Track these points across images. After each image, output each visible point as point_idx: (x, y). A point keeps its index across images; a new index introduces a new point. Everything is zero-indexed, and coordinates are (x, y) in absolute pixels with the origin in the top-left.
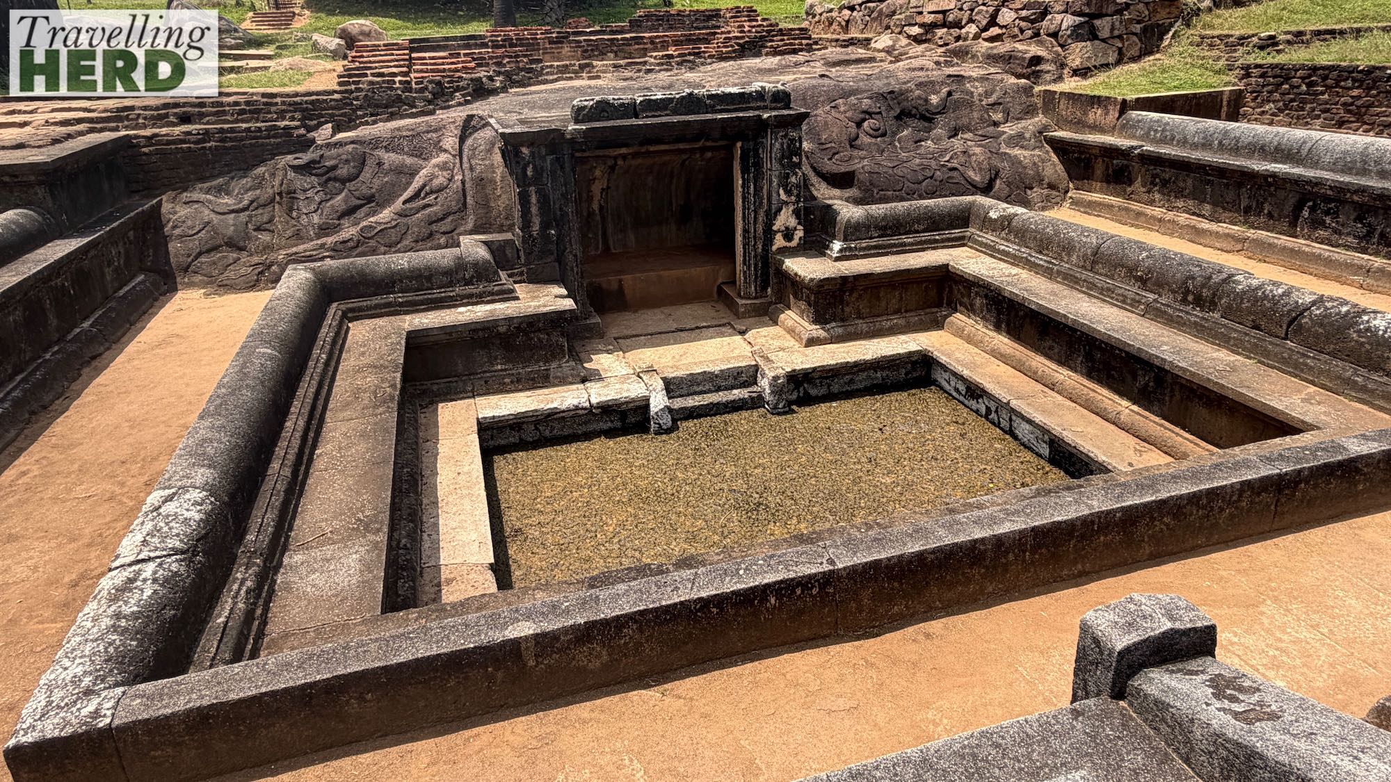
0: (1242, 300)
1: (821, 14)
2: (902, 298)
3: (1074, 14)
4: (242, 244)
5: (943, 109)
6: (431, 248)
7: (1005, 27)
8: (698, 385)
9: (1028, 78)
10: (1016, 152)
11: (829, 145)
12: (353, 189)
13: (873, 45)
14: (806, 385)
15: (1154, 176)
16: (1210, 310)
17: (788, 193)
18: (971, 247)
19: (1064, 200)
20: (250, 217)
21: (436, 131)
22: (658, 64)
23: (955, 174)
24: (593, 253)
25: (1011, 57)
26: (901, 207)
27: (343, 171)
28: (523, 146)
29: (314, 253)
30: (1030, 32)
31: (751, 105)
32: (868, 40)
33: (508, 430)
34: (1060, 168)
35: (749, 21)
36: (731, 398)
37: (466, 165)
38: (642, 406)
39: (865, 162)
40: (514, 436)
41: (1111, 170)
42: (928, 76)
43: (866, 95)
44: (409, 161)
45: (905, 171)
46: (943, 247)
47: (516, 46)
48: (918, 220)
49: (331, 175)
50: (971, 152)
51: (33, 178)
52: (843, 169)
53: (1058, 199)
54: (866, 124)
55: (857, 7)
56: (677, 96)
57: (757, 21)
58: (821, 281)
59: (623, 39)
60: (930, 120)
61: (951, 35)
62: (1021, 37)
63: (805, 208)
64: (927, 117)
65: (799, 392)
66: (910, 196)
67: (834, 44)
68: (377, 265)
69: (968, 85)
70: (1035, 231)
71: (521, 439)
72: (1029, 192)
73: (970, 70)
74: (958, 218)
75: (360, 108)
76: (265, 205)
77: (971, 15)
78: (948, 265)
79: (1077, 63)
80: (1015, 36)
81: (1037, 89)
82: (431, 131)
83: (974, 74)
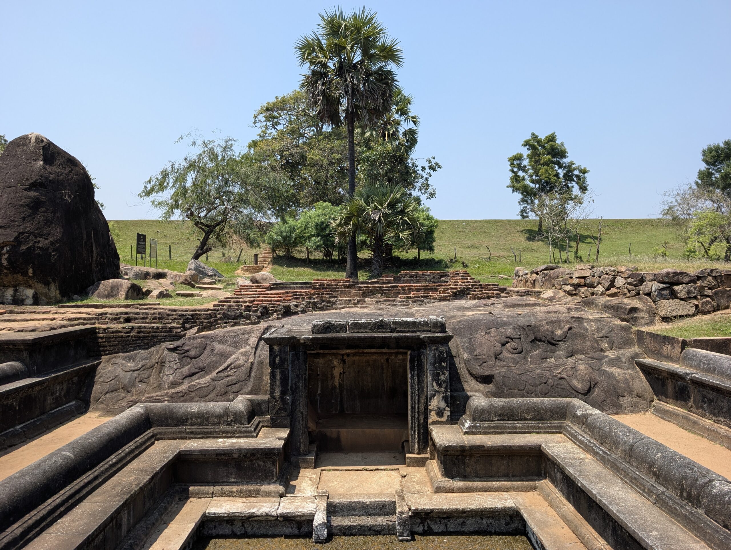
0: (716, 501)
1: (522, 276)
2: (509, 466)
3: (659, 282)
4: (129, 389)
5: (564, 338)
6: (224, 401)
7: (618, 288)
8: (355, 510)
9: (628, 321)
10: (614, 370)
11: (481, 357)
12: (195, 363)
13: (542, 296)
14: (429, 522)
15: (704, 396)
16: (698, 507)
17: (440, 385)
18: (564, 435)
19: (649, 407)
20: (139, 374)
21: (248, 333)
22: (400, 302)
23: (562, 382)
24: (334, 412)
25: (618, 307)
26: (516, 401)
27: (192, 353)
28: (275, 345)
29: (160, 398)
30: (633, 292)
31: (420, 329)
32: (540, 292)
33: (225, 524)
34: (646, 384)
35: (462, 279)
36: (374, 523)
37: (257, 354)
38: (309, 519)
39: (503, 370)
40: (228, 529)
41: (677, 388)
42: (558, 317)
43: (511, 326)
44: (229, 349)
45: (527, 377)
46: (545, 433)
47: (326, 288)
48: (527, 411)
49: (186, 354)
50: (578, 368)
51: (22, 347)
52: (486, 373)
53: (645, 406)
54: (508, 345)
55: (539, 272)
56: (374, 321)
57: (467, 279)
58: (446, 447)
59: (386, 287)
60: (554, 345)
61: (589, 291)
62: (629, 295)
63: (451, 396)
64: (553, 343)
65: (424, 525)
66: (530, 394)
67: (516, 294)
68: (182, 408)
69: (585, 324)
70: (599, 428)
71: (233, 531)
72: (621, 399)
73: (591, 314)
74: (557, 413)
75: (221, 319)
76: (149, 368)
77: (599, 280)
78: (540, 446)
79: (663, 313)
80: (625, 294)
81: (634, 329)
82: (245, 334)
83: (590, 317)
